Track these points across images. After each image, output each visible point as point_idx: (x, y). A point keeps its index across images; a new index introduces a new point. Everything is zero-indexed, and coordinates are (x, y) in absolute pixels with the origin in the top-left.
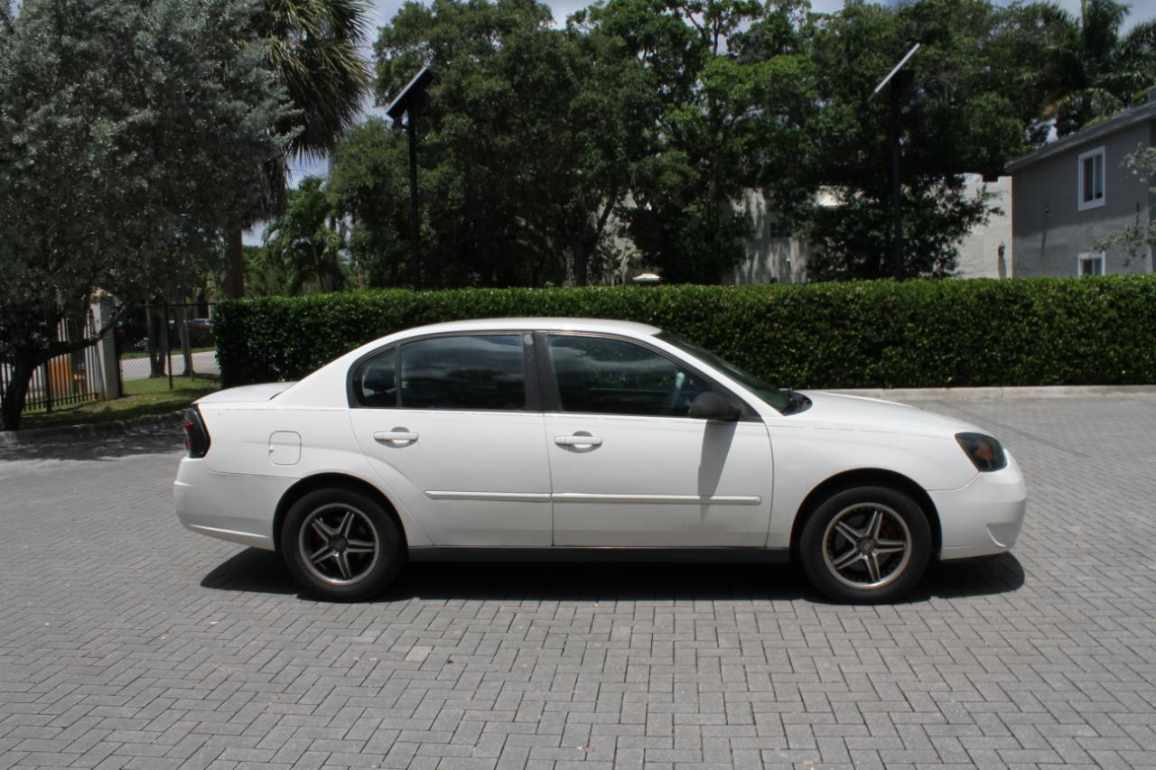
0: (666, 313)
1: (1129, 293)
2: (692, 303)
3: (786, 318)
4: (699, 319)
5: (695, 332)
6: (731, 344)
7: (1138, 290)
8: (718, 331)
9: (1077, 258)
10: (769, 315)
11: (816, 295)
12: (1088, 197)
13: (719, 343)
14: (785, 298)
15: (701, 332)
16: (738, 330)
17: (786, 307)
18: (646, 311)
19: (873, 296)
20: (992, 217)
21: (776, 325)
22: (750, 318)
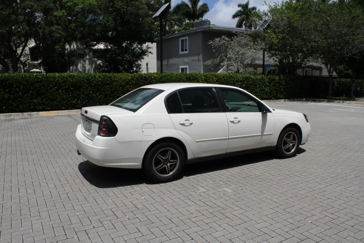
0: (98, 82)
1: (221, 78)
2: (107, 79)
3: (135, 84)
4: (109, 84)
5: (107, 88)
6: (119, 92)
7: (222, 77)
8: (115, 88)
9: (179, 67)
10: (130, 83)
11: (143, 77)
12: (182, 50)
13: (115, 92)
14: (134, 77)
15: (109, 89)
16: (121, 88)
17: (135, 80)
18: (92, 82)
19: (159, 77)
20: (149, 54)
21: (132, 86)
22: (124, 84)
